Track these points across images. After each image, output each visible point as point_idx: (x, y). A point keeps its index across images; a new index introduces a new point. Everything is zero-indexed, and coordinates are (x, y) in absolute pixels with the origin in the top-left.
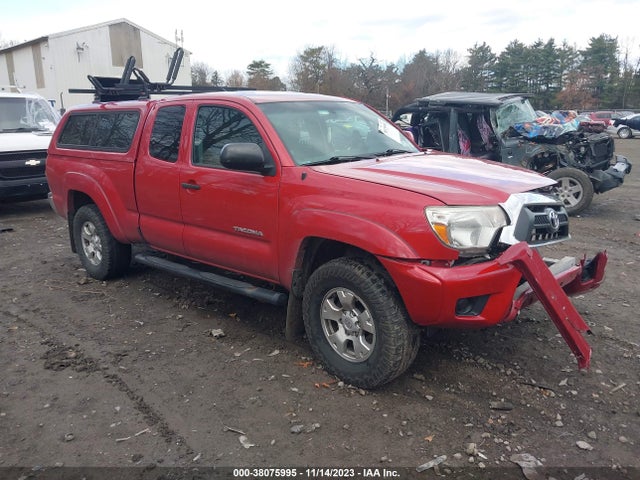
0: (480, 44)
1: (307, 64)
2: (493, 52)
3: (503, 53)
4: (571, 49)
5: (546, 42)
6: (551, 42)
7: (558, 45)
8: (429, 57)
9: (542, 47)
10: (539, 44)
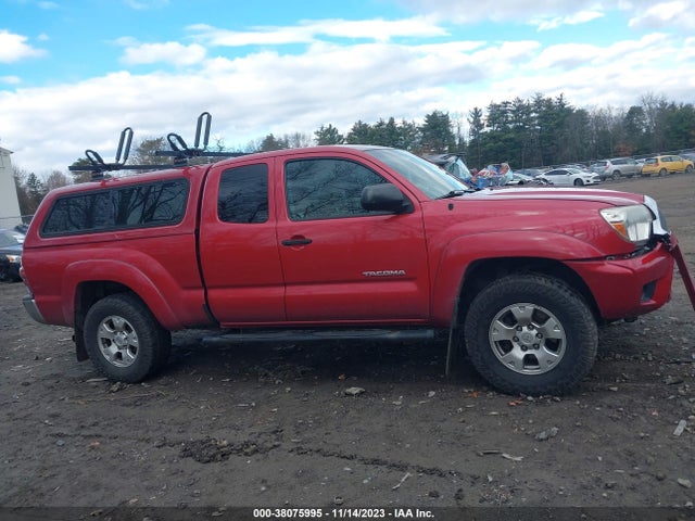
0: (326, 126)
1: (147, 157)
2: (340, 133)
3: (350, 134)
4: (410, 126)
5: (387, 122)
6: (392, 120)
7: (398, 123)
8: (278, 143)
9: (384, 126)
10: (381, 124)
